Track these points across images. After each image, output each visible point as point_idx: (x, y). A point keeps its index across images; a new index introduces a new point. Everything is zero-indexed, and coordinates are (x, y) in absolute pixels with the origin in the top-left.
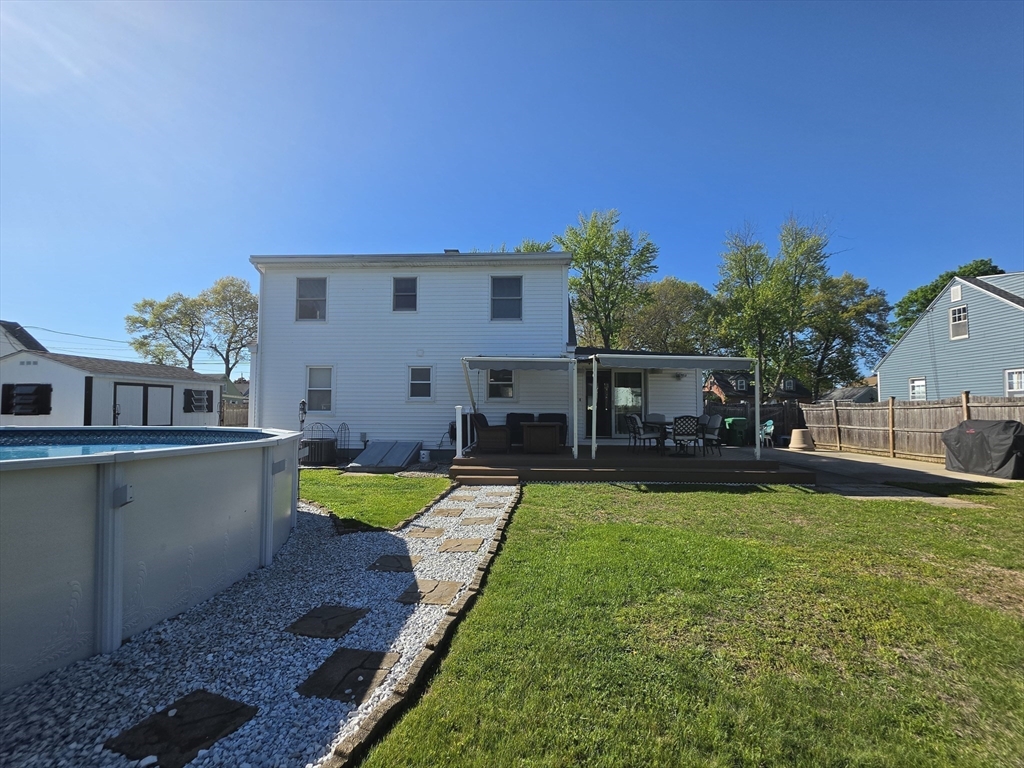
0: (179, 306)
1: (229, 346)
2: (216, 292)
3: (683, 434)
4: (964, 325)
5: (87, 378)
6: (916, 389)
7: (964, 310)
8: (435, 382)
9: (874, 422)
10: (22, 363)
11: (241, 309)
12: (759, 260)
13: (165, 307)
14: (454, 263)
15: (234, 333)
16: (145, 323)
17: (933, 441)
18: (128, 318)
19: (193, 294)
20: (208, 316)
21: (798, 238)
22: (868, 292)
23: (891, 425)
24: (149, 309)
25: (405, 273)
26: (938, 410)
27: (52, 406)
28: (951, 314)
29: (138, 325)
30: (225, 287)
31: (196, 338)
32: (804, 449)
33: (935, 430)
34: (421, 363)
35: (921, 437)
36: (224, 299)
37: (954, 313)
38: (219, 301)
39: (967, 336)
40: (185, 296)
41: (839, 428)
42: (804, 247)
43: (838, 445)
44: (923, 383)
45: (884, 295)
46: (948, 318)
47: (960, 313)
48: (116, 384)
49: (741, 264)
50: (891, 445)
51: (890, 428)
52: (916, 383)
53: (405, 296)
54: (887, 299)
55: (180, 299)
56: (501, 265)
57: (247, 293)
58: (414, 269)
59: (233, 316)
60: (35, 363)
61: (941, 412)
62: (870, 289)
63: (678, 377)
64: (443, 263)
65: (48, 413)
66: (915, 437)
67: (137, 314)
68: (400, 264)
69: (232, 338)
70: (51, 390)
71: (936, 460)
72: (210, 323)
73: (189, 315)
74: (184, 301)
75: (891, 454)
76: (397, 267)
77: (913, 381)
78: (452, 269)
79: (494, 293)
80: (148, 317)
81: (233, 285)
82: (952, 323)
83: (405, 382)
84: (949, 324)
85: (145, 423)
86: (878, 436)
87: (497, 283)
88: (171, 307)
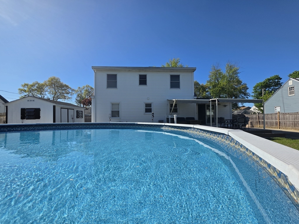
0: (37, 85)
1: (54, 98)
2: (49, 81)
3: (241, 123)
4: (293, 92)
5: (53, 106)
6: (277, 110)
7: (293, 87)
8: (153, 108)
9: (272, 119)
10: (28, 101)
11: (57, 86)
12: (220, 74)
13: (32, 86)
14: (159, 70)
15: (55, 94)
16: (25, 91)
17: (293, 124)
18: (19, 89)
19: (41, 82)
20: (46, 89)
21: (231, 68)
22: (242, 84)
23: (278, 119)
24: (26, 86)
25: (143, 73)
26: (295, 115)
27: (40, 116)
28: (289, 88)
29: (23, 91)
30: (52, 79)
31: (42, 96)
32: (251, 127)
33: (294, 121)
34: (148, 102)
35: (289, 123)
36: (52, 83)
37: (290, 88)
38: (50, 84)
39: (294, 95)
40: (39, 82)
41: (259, 121)
42: (233, 70)
43: (259, 126)
44: (279, 108)
45: (246, 85)
46: (288, 90)
47: (291, 88)
48: (61, 108)
49: (216, 74)
50: (278, 126)
51: (278, 121)
52: (277, 108)
53: (143, 80)
54: (247, 86)
55: (37, 83)
56: (173, 71)
57: (60, 82)
58: (145, 72)
59: (55, 89)
60: (33, 101)
61: (296, 116)
62: (243, 83)
63: (225, 106)
64: (156, 70)
65: (40, 119)
66: (287, 123)
67: (22, 88)
68: (142, 70)
69: (54, 96)
70: (40, 110)
71: (295, 129)
72: (47, 91)
73: (41, 88)
74: (39, 84)
75: (279, 128)
76: (140, 71)
77: (276, 108)
78: (158, 72)
79: (171, 80)
80: (26, 89)
81: (55, 79)
82: (289, 91)
83: (143, 108)
84: (288, 91)
85: (68, 122)
86: (274, 123)
87: (172, 77)
88: (34, 86)
